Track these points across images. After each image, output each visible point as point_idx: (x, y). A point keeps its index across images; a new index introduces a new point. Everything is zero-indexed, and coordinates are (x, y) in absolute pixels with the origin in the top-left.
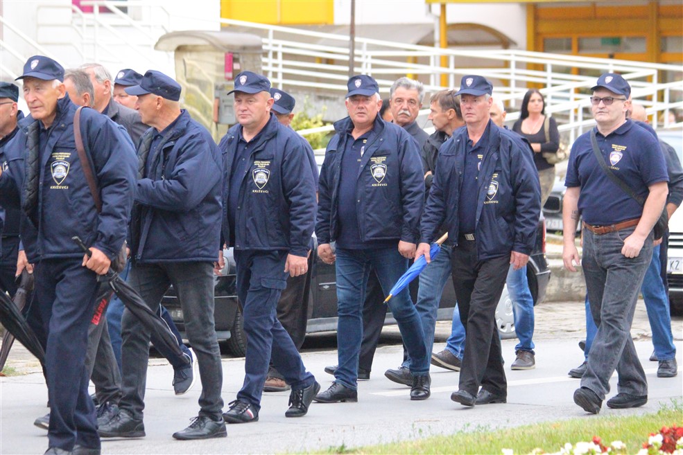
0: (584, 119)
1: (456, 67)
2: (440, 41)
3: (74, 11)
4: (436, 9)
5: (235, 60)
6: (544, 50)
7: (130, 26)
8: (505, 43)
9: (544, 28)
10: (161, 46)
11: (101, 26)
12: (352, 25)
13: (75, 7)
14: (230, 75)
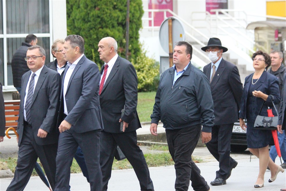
3: (207, 14)
5: (279, 33)
7: (231, 20)
10: (249, 27)
11: (219, 20)
13: (208, 13)
14: (277, 39)
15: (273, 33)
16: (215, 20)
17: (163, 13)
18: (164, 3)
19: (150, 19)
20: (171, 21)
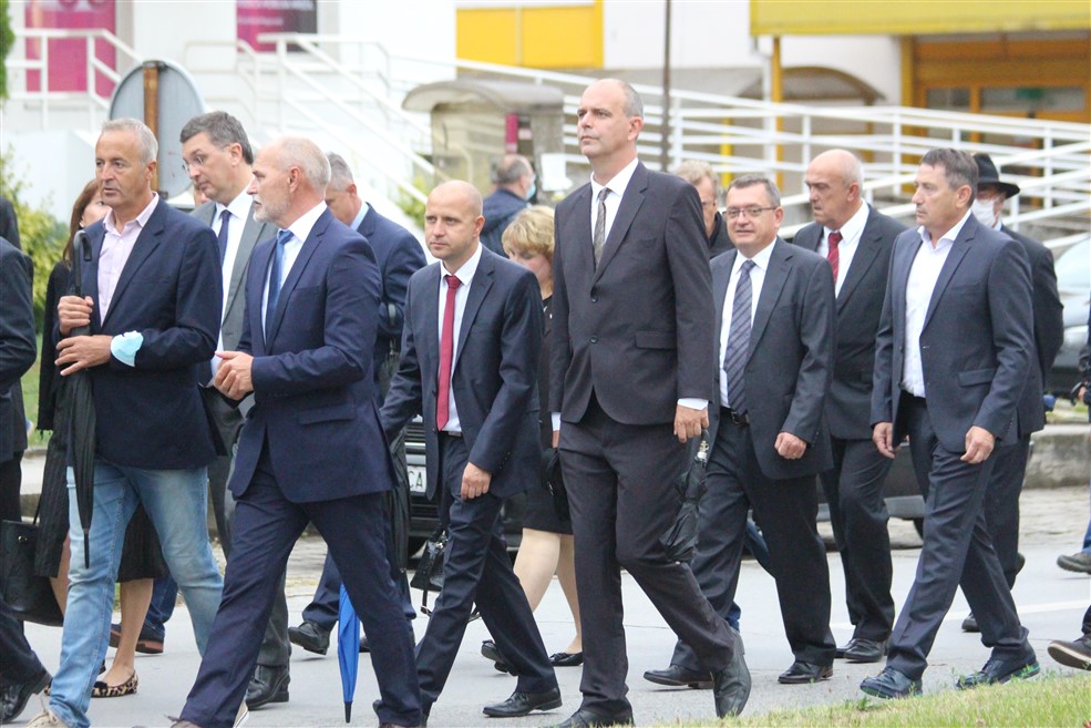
0: (1021, 212)
1: (814, 132)
2: (772, 95)
3: (240, 50)
4: (766, 44)
5: (522, 125)
6: (928, 105)
7: (335, 73)
8: (869, 96)
9: (929, 73)
10: (411, 104)
11: (289, 72)
12: (667, 70)
13: (244, 45)
14: (514, 147)
15: (496, 125)
16: (272, 73)
17: (82, 43)
18: (83, 5)
19: (33, 64)
20: (155, 72)
